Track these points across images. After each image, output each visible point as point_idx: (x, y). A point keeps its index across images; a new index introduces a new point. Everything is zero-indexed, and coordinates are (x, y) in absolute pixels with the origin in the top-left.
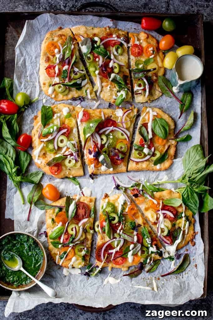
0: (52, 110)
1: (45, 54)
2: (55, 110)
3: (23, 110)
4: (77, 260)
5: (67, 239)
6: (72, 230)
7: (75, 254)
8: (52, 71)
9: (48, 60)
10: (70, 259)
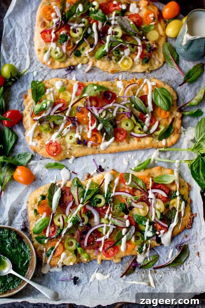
0: (43, 85)
1: (41, 19)
2: (47, 85)
3: (10, 83)
4: (67, 255)
5: (53, 232)
6: (59, 221)
7: (64, 249)
8: (47, 36)
9: (44, 24)
10: (59, 256)
